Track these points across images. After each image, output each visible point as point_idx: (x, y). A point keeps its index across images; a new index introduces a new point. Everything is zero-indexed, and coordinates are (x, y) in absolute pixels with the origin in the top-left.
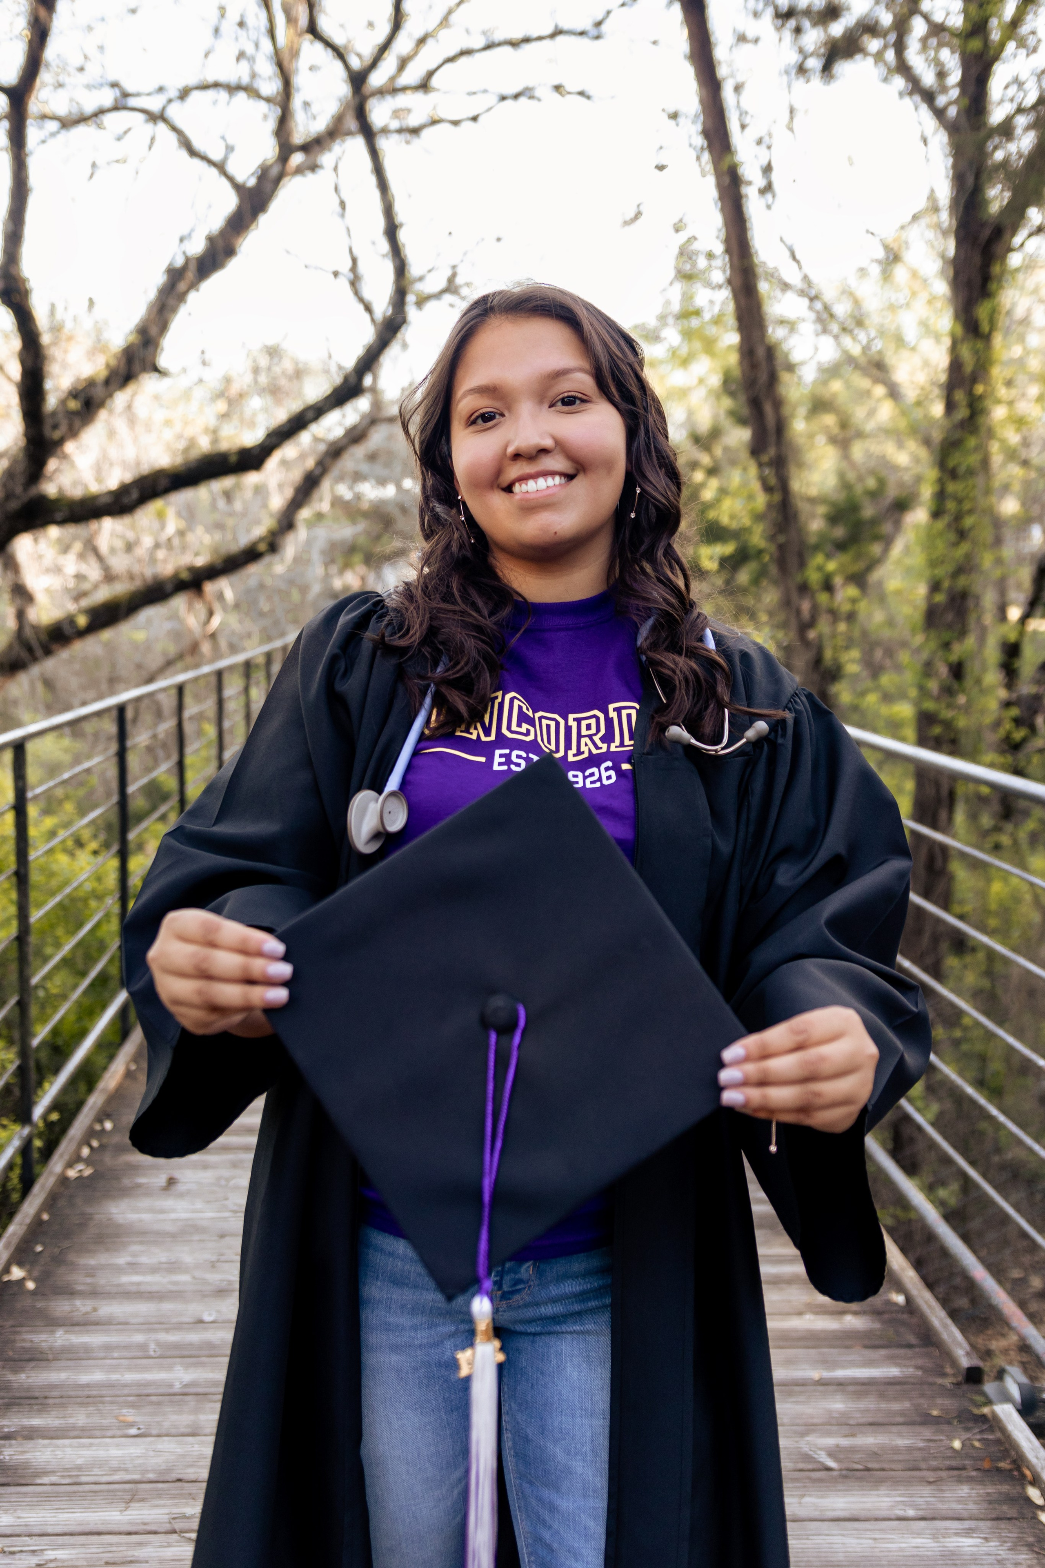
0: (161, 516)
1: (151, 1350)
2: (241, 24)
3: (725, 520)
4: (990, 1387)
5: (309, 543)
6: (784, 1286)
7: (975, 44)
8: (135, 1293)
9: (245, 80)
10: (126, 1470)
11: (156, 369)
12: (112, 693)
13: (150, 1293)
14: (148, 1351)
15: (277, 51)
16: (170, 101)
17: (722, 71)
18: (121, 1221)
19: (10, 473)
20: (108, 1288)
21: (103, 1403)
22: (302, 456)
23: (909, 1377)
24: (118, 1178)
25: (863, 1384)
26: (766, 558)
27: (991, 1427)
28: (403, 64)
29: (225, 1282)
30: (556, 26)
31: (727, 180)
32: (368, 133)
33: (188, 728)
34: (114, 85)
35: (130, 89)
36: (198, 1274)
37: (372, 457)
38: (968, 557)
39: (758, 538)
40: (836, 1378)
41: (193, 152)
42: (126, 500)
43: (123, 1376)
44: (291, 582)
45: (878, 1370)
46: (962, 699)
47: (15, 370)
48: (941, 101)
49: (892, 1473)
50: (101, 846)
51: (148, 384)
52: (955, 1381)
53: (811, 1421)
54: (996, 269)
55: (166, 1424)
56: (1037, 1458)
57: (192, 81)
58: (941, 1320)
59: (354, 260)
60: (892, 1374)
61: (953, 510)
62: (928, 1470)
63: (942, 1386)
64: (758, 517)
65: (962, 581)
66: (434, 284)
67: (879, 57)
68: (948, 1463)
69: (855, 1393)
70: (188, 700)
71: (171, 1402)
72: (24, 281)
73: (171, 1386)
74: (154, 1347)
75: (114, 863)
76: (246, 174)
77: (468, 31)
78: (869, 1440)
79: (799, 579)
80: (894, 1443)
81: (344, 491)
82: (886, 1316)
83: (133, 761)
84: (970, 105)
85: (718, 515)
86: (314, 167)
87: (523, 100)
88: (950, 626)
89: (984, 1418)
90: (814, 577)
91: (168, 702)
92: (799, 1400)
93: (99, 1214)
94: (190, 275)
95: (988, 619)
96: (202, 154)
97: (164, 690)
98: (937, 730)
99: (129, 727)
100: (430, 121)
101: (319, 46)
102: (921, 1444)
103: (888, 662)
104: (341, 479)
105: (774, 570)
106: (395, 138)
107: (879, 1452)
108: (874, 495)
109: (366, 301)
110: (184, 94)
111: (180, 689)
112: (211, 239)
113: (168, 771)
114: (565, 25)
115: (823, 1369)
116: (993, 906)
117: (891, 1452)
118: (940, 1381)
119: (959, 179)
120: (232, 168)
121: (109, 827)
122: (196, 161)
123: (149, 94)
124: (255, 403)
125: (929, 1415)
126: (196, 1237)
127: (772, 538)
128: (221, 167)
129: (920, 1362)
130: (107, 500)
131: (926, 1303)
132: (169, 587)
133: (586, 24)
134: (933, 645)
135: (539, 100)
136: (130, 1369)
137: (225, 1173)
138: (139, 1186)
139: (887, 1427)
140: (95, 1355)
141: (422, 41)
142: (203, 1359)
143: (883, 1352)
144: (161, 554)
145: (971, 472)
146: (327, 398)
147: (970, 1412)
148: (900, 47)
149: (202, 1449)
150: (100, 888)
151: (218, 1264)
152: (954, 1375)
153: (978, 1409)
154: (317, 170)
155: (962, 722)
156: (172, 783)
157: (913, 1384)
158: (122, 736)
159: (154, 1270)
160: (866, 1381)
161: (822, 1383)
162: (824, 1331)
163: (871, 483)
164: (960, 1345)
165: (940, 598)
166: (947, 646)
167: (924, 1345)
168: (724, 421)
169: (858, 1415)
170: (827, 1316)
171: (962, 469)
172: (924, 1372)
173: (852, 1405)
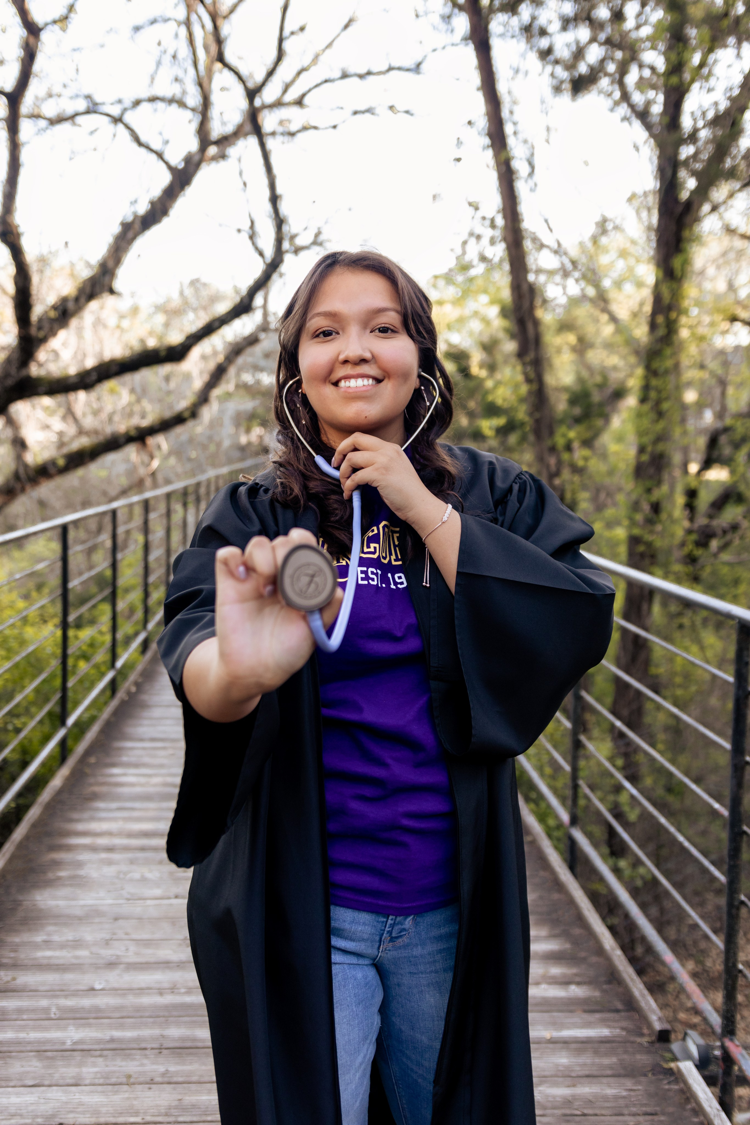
0: (115, 391)
1: (52, 1013)
2: (175, 57)
3: (499, 402)
4: (675, 1047)
5: (221, 412)
7: (674, 80)
9: (178, 96)
10: (21, 1115)
11: (112, 291)
13: (57, 965)
14: (50, 1014)
15: (199, 76)
16: (127, 109)
18: (43, 907)
19: (8, 361)
21: (10, 1057)
22: (215, 353)
23: (616, 1037)
25: (583, 1042)
26: (528, 428)
27: (676, 1078)
28: (286, 87)
29: (114, 957)
30: (390, 65)
31: (504, 168)
32: (261, 136)
34: (88, 97)
35: (99, 100)
36: (95, 950)
37: (267, 354)
38: (665, 430)
39: (522, 414)
40: (563, 1038)
41: (140, 144)
42: (88, 380)
44: (210, 438)
45: (594, 1031)
46: (659, 528)
47: (11, 288)
48: (650, 119)
49: (602, 1118)
51: (108, 300)
52: (650, 1041)
53: (543, 1073)
54: (686, 234)
55: (57, 1076)
56: (711, 1107)
57: (142, 96)
58: (641, 992)
59: (252, 222)
60: (604, 1034)
61: (654, 398)
62: (629, 1115)
63: (640, 1044)
64: (522, 400)
65: (660, 447)
66: (305, 239)
68: (644, 1109)
69: (576, 1050)
71: (62, 1057)
72: (17, 227)
73: (64, 1043)
74: (54, 1010)
76: (177, 160)
77: (330, 67)
78: (586, 1090)
79: (549, 443)
80: (604, 1092)
81: (248, 378)
84: (670, 121)
85: (494, 399)
86: (223, 156)
87: (367, 115)
88: (651, 477)
89: (670, 1072)
90: (560, 441)
93: (28, 901)
94: (137, 226)
95: (677, 473)
96: (147, 146)
98: (641, 548)
100: (303, 128)
101: (226, 72)
102: (624, 1093)
103: (609, 501)
104: (243, 368)
105: (531, 438)
106: (279, 139)
107: (593, 1100)
108: (601, 387)
109: (260, 250)
110: (137, 103)
111: (114, 513)
112: (152, 203)
114: (396, 64)
115: (553, 1030)
117: (601, 1100)
118: (639, 1040)
119: (661, 171)
120: (167, 156)
122: (142, 149)
123: (111, 104)
125: (631, 1068)
126: (97, 920)
127: (531, 414)
128: (160, 155)
129: (625, 1024)
130: (76, 380)
132: (123, 441)
133: (411, 63)
134: (640, 490)
136: (35, 1028)
137: (124, 868)
138: (59, 878)
139: (599, 1078)
140: (9, 1017)
141: (299, 73)
142: (91, 1021)
143: (598, 1016)
144: (117, 418)
145: (667, 372)
146: (229, 313)
147: (661, 1066)
148: (622, 82)
149: (82, 1097)
152: (649, 1036)
153: (667, 1064)
154: (226, 158)
155: (659, 543)
157: (619, 1042)
158: (65, 549)
159: (62, 946)
160: (585, 1040)
161: (552, 1041)
162: (555, 998)
163: (598, 379)
164: (654, 1012)
165: (645, 458)
166: (649, 491)
167: (628, 1010)
168: (501, 335)
169: (578, 1069)
170: (557, 986)
171: (661, 370)
172: (627, 1032)
173: (573, 1060)
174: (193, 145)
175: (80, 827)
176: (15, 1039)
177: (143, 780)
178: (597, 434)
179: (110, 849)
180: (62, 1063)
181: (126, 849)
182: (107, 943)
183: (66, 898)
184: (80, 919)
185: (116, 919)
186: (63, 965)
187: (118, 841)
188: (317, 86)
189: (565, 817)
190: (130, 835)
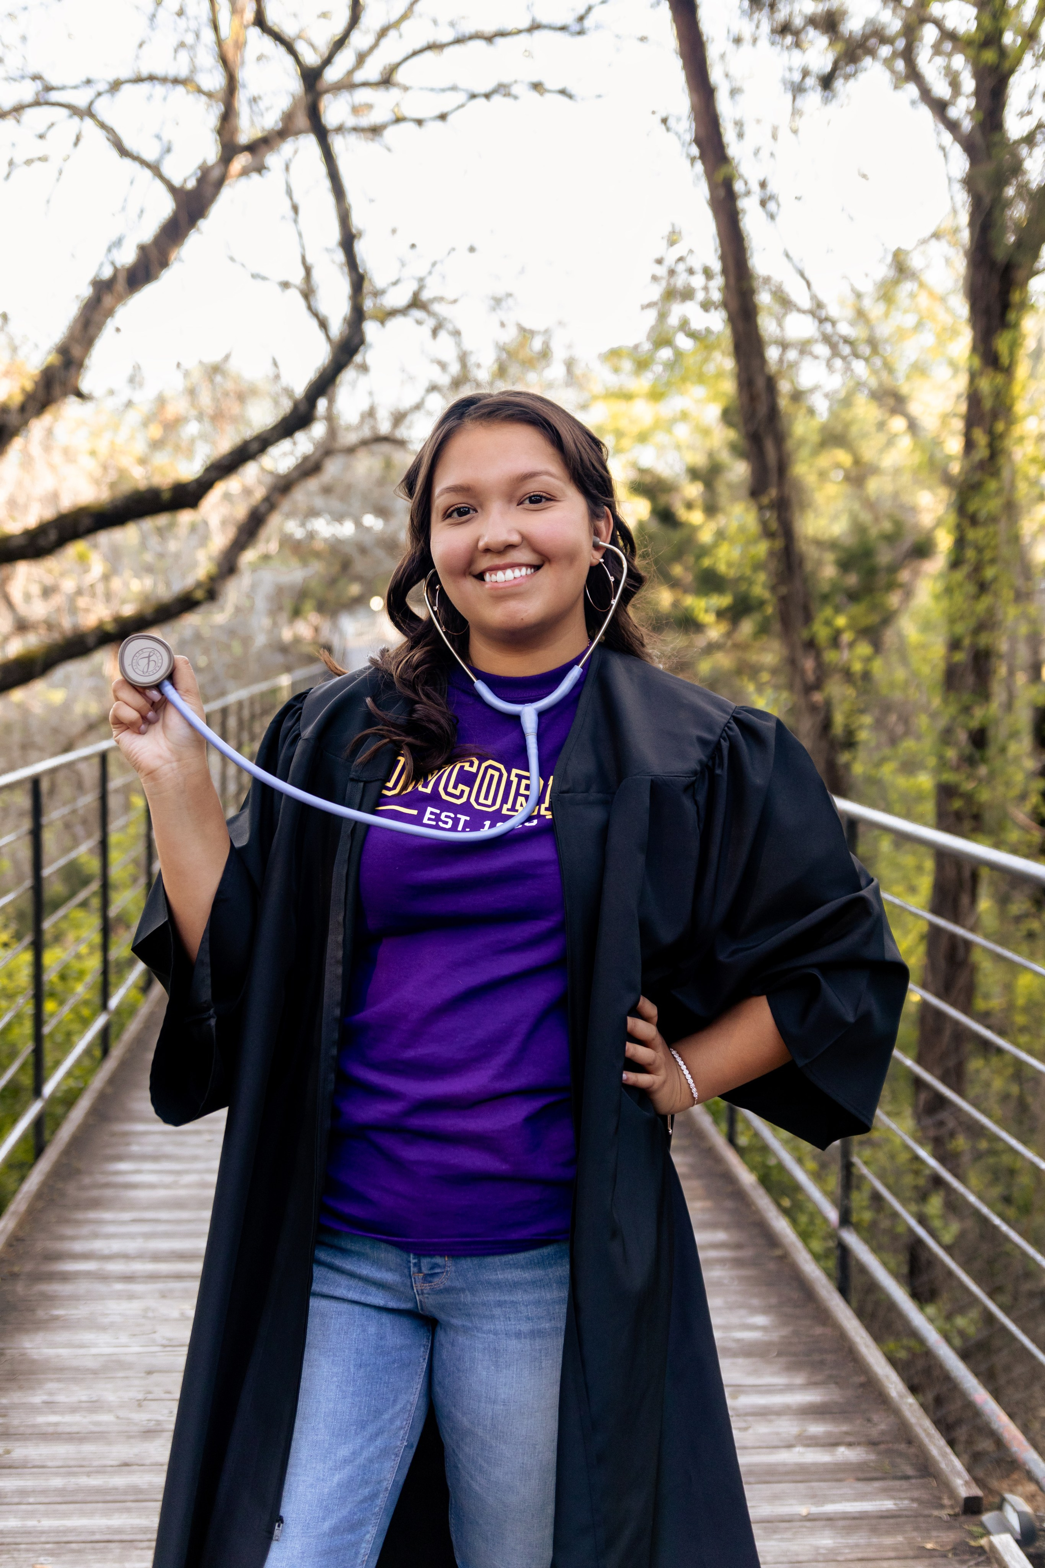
0: (82, 559)
1: (71, 1495)
2: (181, 13)
3: (722, 568)
4: (988, 1518)
5: (254, 587)
6: (773, 1417)
7: (989, 56)
8: (52, 1434)
9: (184, 73)
11: (78, 392)
12: (26, 763)
13: (69, 1433)
14: (68, 1496)
15: (219, 42)
16: (99, 94)
17: (716, 75)
18: (36, 1357)
20: (22, 1429)
21: (17, 1550)
22: (247, 492)
23: (905, 1510)
24: (33, 1311)
25: (854, 1518)
26: (769, 610)
27: (988, 1557)
28: (361, 58)
29: (153, 1423)
30: (533, 20)
31: (722, 193)
32: (322, 133)
33: (114, 802)
34: (36, 77)
35: (54, 81)
36: (122, 1413)
37: (327, 490)
38: (991, 611)
39: (759, 587)
40: (825, 1513)
41: (124, 152)
42: (42, 542)
43: (39, 1521)
44: (235, 633)
45: (870, 1503)
46: (984, 770)
48: (954, 113)
50: (12, 937)
51: (70, 407)
52: (952, 1512)
53: (795, 1558)
54: (1016, 297)
57: (125, 73)
58: (940, 1449)
59: (308, 270)
60: (885, 1506)
61: (972, 560)
63: (939, 1518)
64: (758, 566)
65: (984, 640)
66: (397, 298)
67: (888, 63)
69: (844, 1528)
70: (112, 769)
71: (94, 1549)
73: (93, 1533)
74: (73, 1491)
75: (27, 957)
76: (185, 175)
77: (435, 22)
79: (805, 634)
81: (294, 529)
82: (882, 1447)
83: (49, 838)
84: (984, 119)
85: (715, 564)
86: (260, 169)
87: (497, 99)
88: (971, 689)
89: (981, 1550)
90: (822, 633)
91: (90, 773)
92: (785, 1536)
93: (11, 1348)
94: (119, 288)
96: (135, 154)
97: (86, 758)
98: (957, 804)
99: (45, 800)
100: (393, 118)
101: (267, 39)
103: (904, 728)
104: (289, 515)
105: (777, 627)
106: (353, 139)
108: (891, 539)
109: (321, 317)
110: (115, 86)
111: (103, 757)
112: (143, 249)
113: (91, 851)
114: (544, 20)
115: (812, 1504)
116: (1021, 1001)
118: (936, 1513)
120: (167, 170)
121: (20, 916)
122: (127, 161)
123: (75, 87)
124: (192, 428)
125: (924, 1548)
126: (121, 1374)
127: (773, 589)
128: (155, 169)
129: (916, 1494)
130: (22, 542)
131: (925, 1430)
132: (91, 641)
133: (568, 18)
134: (952, 710)
135: (516, 98)
136: (47, 1515)
137: (152, 1303)
138: (56, 1318)
140: (7, 1500)
141: (383, 33)
143: (877, 1484)
144: (82, 602)
145: (993, 519)
146: (274, 428)
147: (967, 1544)
148: (908, 55)
150: (11, 986)
151: (145, 1402)
152: (952, 1507)
153: (976, 1540)
154: (264, 171)
155: (984, 796)
156: (94, 865)
157: (907, 1516)
158: (37, 811)
159: (74, 1409)
160: (857, 1515)
161: (810, 1518)
162: (814, 1464)
163: (887, 526)
164: (959, 1475)
165: (960, 657)
166: (966, 710)
167: (922, 1477)
168: (725, 456)
169: (847, 1551)
170: (818, 1449)
171: (983, 514)
172: (919, 1504)
173: (841, 1541)
174: (211, 152)
175: (78, 1247)
176: (22, 1527)
177: (168, 1179)
178: (888, 618)
179: (129, 1278)
180: (94, 1557)
181: (153, 1277)
182: (140, 1404)
183: (70, 1345)
184: (94, 1372)
185: (149, 1373)
186: (78, 1433)
187: (138, 1267)
188: (415, 53)
189: (833, 1215)
190: (156, 1257)
